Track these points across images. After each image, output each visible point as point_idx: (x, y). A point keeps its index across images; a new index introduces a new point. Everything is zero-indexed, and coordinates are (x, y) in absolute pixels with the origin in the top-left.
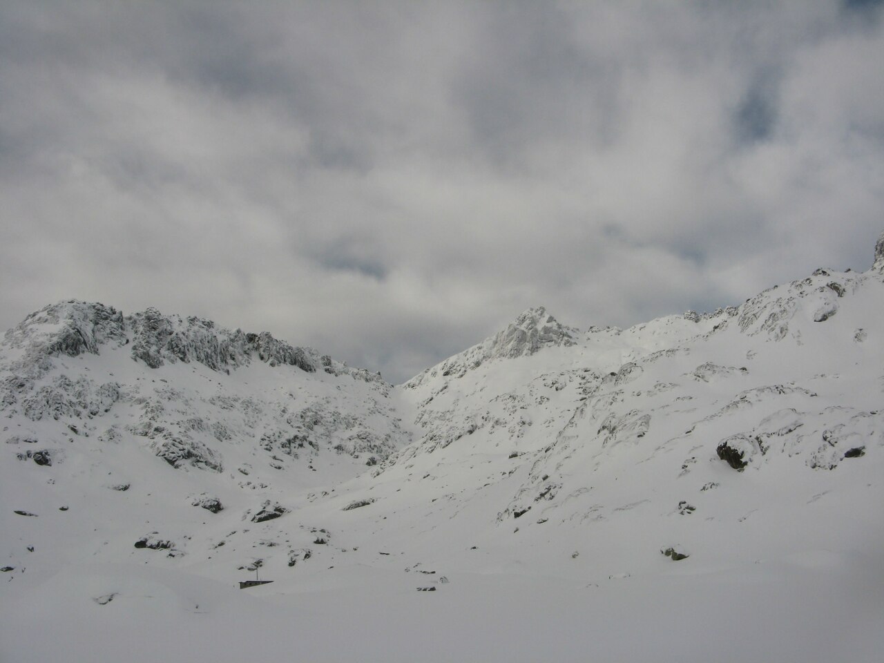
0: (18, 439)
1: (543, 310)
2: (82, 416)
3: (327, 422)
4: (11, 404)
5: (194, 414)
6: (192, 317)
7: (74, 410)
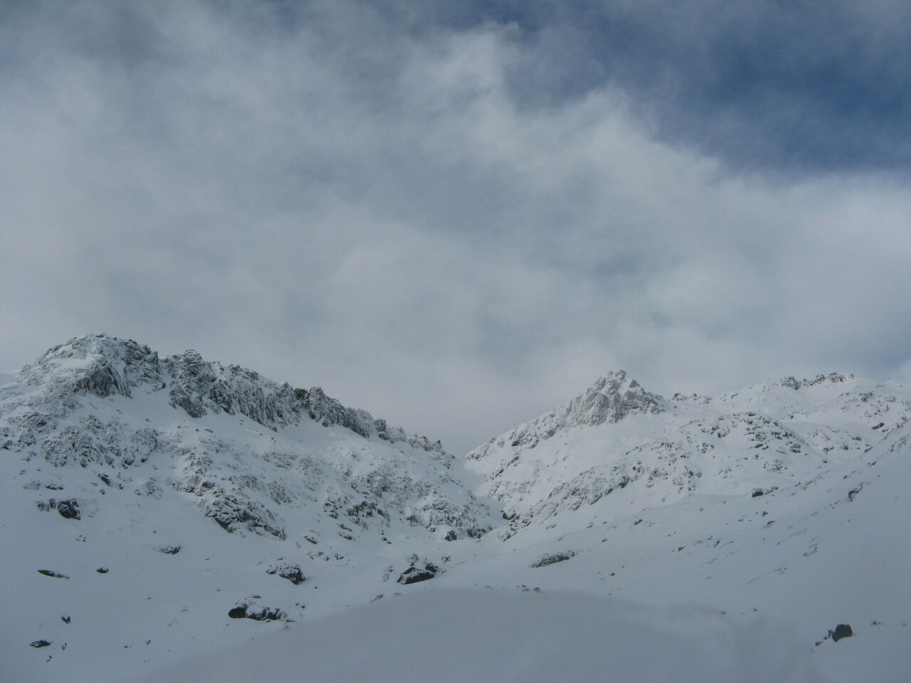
0: (38, 485)
1: (624, 374)
2: (115, 463)
3: (397, 488)
4: (29, 444)
5: (246, 469)
7: (105, 456)
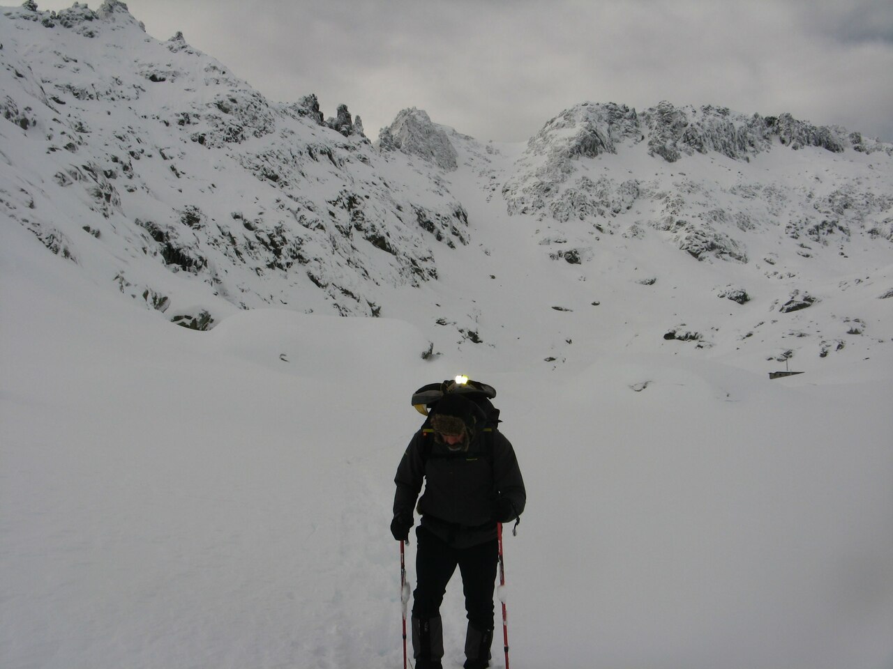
0: (549, 241)
2: (605, 214)
3: (859, 205)
4: (540, 208)
5: (715, 205)
6: (706, 106)
7: (598, 209)
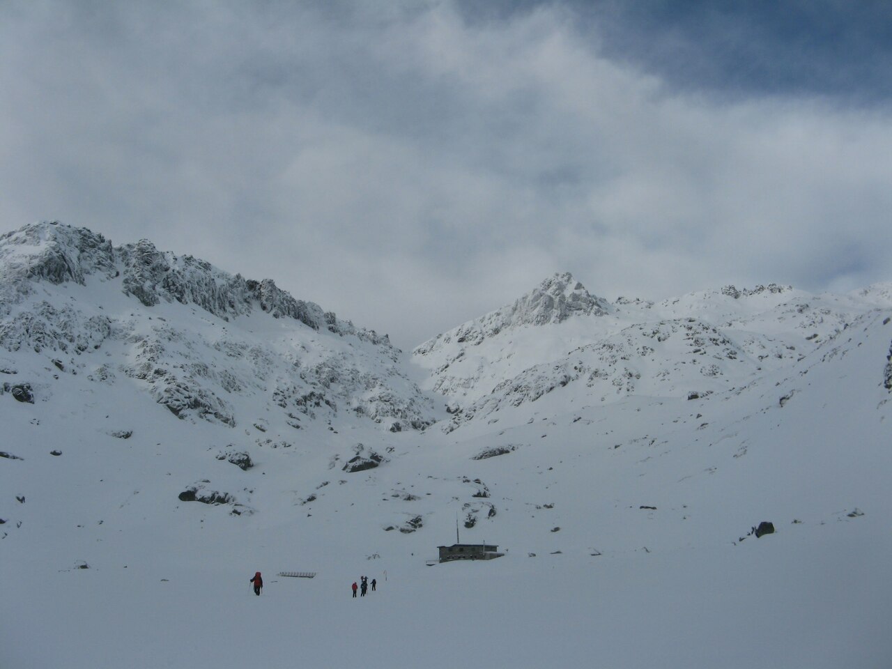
2: (68, 350)
3: (345, 380)
5: (198, 358)
6: (188, 256)
7: (59, 342)
